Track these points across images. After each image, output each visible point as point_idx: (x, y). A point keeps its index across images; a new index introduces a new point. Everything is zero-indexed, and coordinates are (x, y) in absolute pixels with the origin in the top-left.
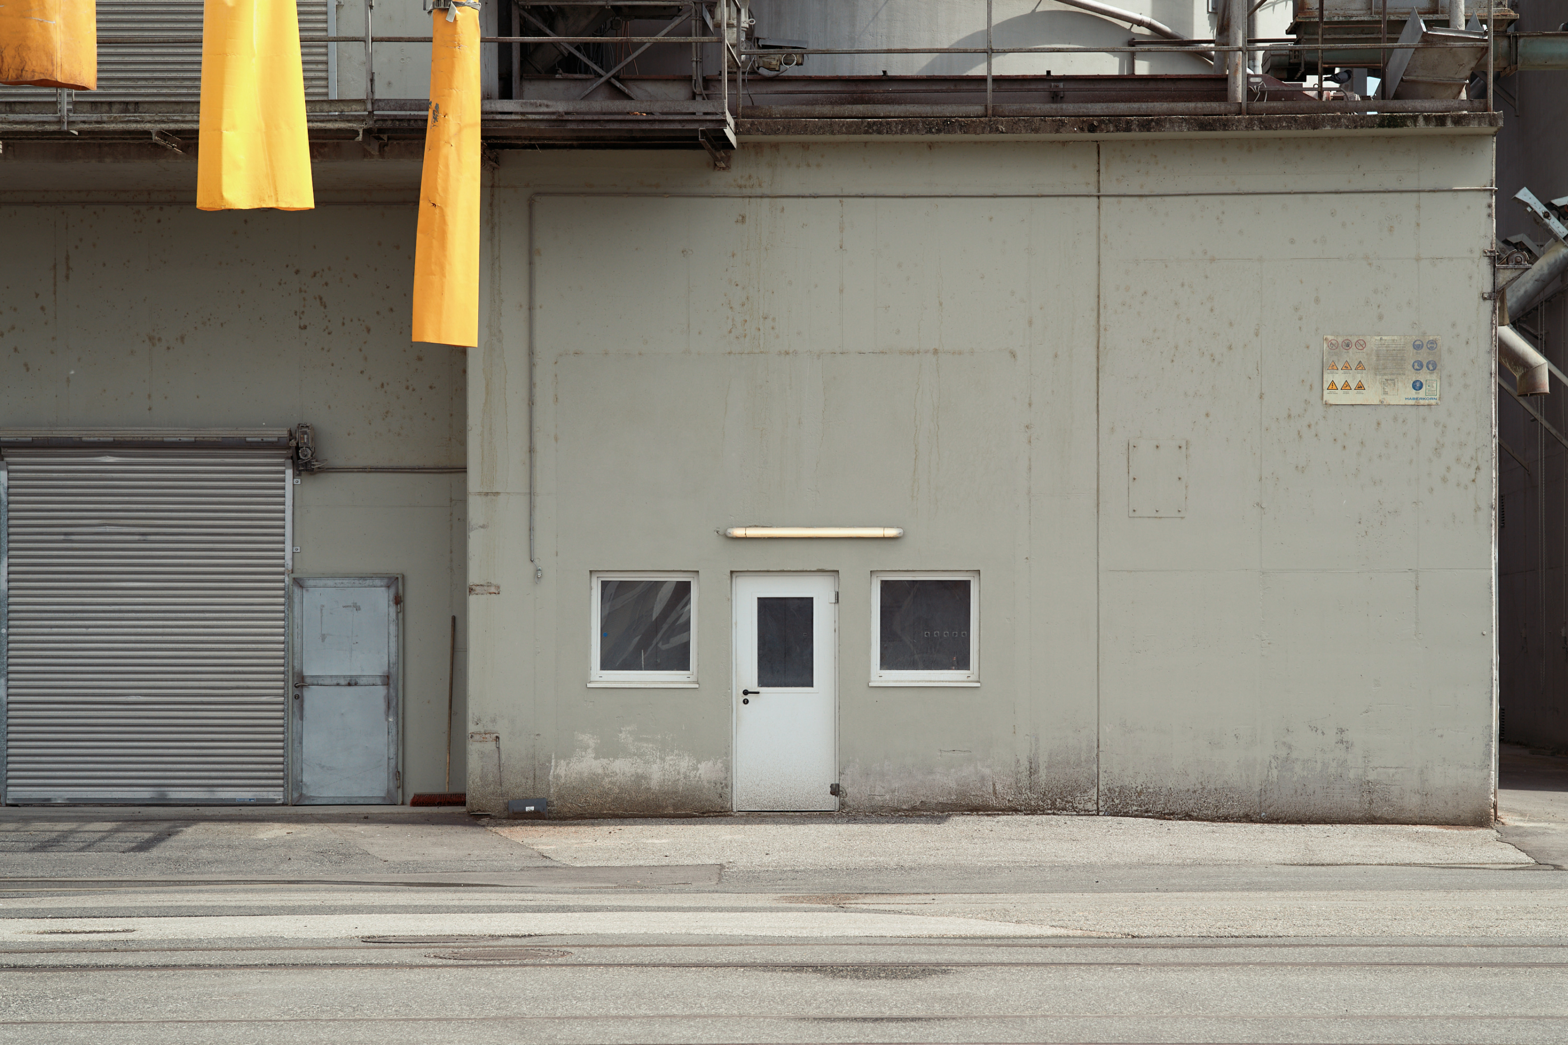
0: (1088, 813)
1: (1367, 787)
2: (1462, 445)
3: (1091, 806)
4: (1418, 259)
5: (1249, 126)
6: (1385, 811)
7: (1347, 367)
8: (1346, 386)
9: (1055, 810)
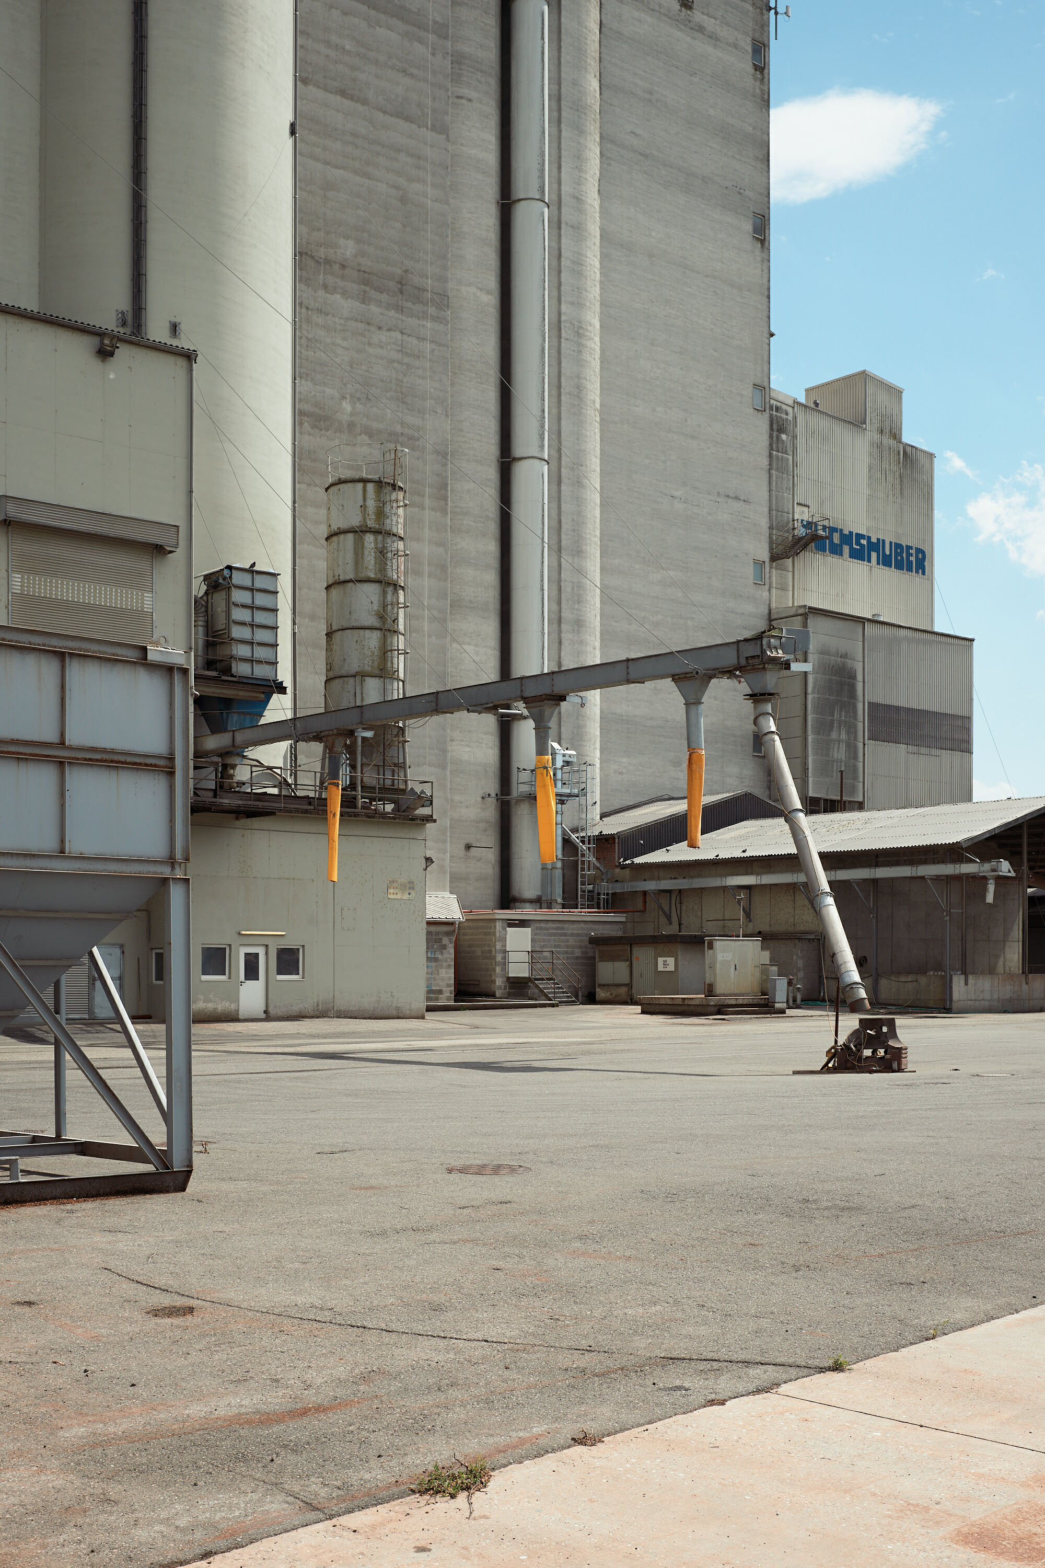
0: (331, 1017)
1: (398, 1008)
2: (419, 910)
3: (332, 1015)
4: (409, 858)
6: (401, 1015)
7: (394, 888)
8: (394, 893)
9: (324, 1017)
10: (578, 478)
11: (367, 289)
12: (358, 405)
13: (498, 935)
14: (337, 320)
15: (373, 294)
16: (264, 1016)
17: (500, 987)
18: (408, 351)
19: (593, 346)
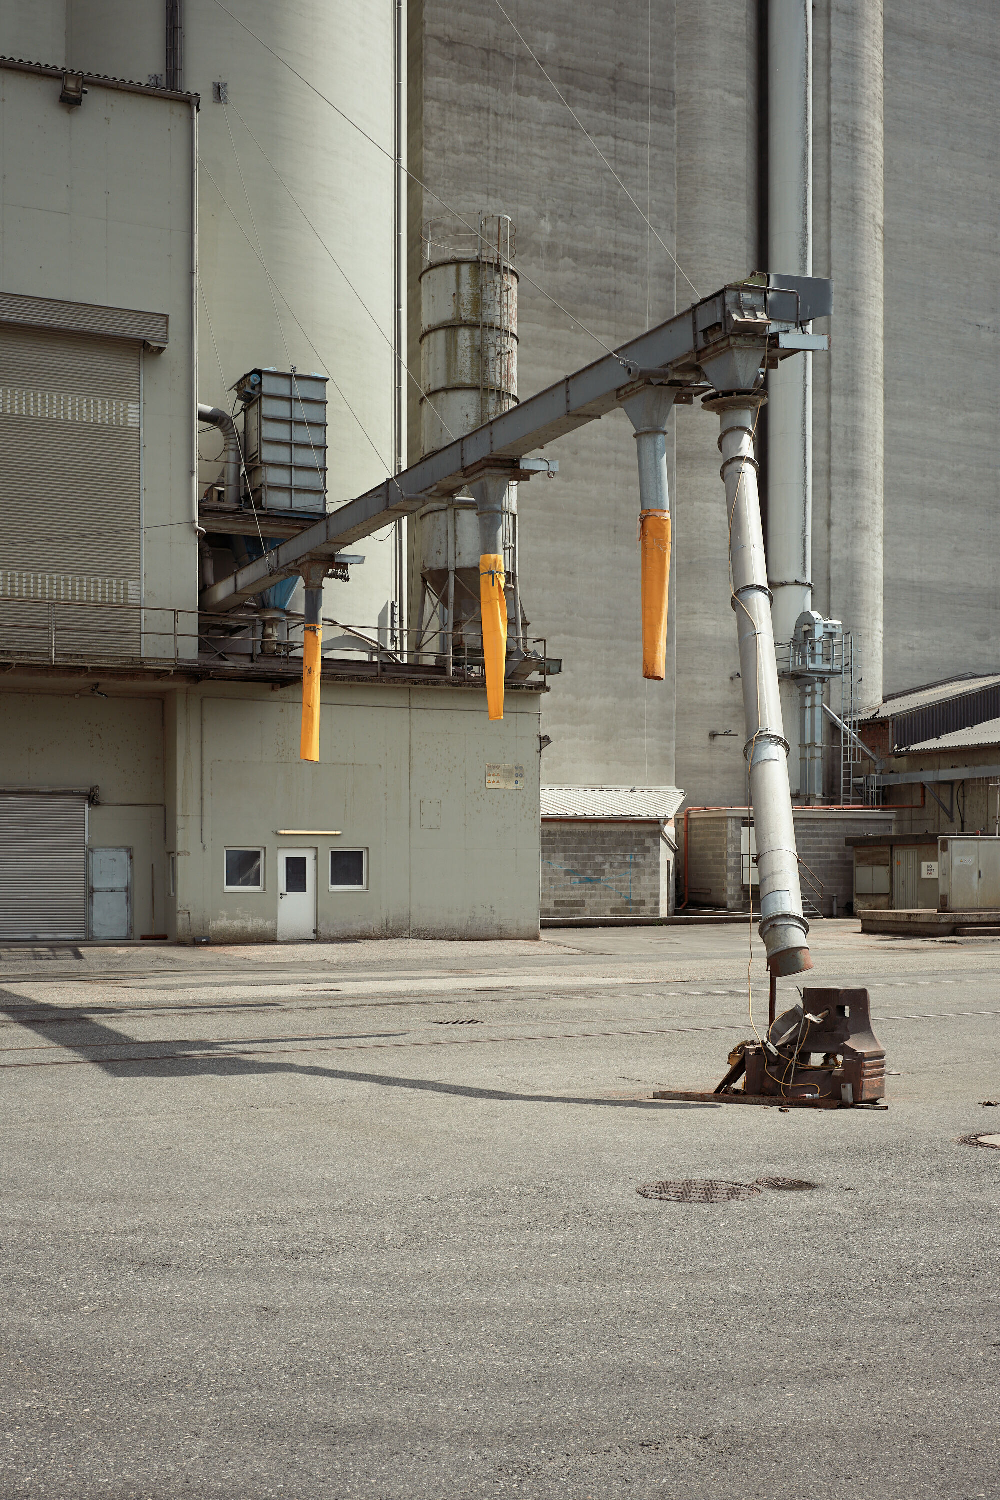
0: (406, 939)
1: (500, 927)
2: (531, 804)
3: (407, 936)
4: (517, 737)
5: (469, 686)
6: (506, 936)
7: (494, 775)
8: (494, 782)
9: (396, 938)
10: (852, 305)
11: (572, 88)
12: (560, 223)
13: (730, 836)
14: (533, 126)
15: (579, 93)
16: (313, 936)
17: (732, 898)
18: (623, 158)
19: (872, 151)
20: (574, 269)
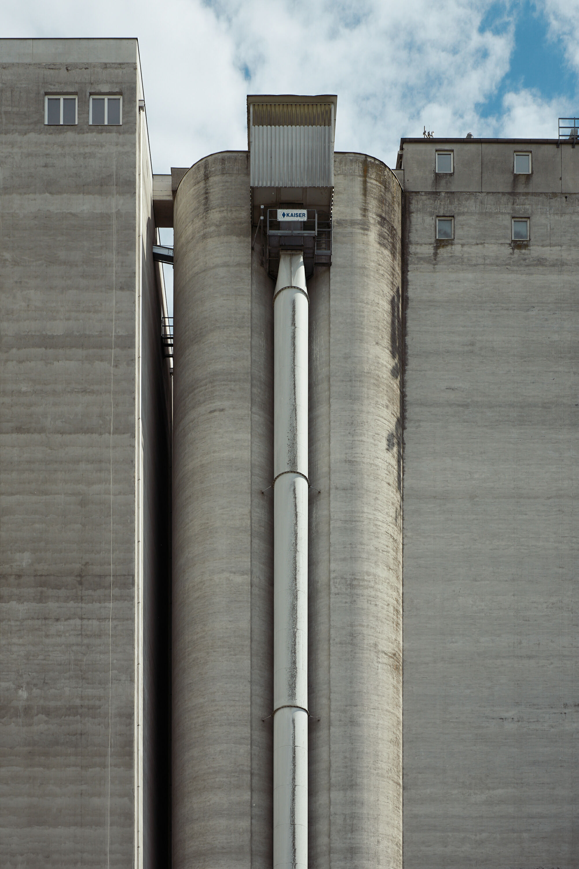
11: (45, 589)
15: (50, 592)
18: (88, 633)
20: (46, 722)
